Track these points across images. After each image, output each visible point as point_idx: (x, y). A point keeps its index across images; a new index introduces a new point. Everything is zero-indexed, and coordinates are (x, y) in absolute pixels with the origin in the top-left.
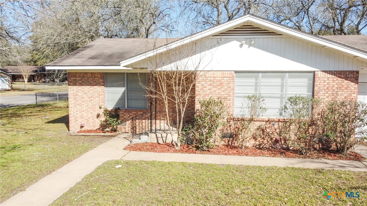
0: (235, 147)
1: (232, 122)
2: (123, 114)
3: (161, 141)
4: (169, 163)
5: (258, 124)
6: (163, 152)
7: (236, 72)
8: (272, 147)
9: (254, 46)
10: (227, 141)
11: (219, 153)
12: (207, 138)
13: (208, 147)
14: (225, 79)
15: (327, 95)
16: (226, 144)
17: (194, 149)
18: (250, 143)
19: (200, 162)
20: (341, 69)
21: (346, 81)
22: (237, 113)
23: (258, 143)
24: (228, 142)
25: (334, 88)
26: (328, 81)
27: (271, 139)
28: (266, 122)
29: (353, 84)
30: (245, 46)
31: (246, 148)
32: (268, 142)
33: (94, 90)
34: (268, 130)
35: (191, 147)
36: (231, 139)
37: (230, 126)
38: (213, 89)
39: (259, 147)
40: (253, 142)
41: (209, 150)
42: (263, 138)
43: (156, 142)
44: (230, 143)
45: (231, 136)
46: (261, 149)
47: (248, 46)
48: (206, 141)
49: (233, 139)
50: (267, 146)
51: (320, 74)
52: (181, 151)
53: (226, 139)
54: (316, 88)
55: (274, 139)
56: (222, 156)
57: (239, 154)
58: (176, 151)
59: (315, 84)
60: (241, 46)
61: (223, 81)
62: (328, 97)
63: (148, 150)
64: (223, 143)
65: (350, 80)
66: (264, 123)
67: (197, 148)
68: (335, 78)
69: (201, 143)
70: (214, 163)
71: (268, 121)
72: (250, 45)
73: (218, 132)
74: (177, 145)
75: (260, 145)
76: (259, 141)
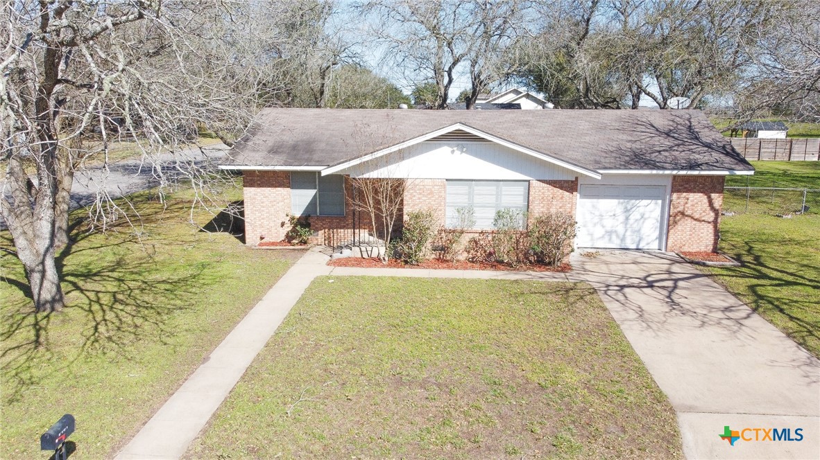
0: (447, 261)
1: (443, 234)
2: (314, 222)
3: (365, 256)
4: (379, 277)
5: (471, 236)
6: (370, 267)
7: (447, 180)
8: (486, 260)
9: (466, 152)
10: (438, 254)
11: (428, 267)
12: (416, 252)
13: (417, 261)
14: (436, 187)
15: (542, 205)
16: (438, 257)
17: (403, 263)
18: (463, 257)
19: (409, 276)
20: (555, 178)
21: (561, 191)
22: (449, 225)
23: (470, 256)
24: (440, 255)
25: (549, 198)
26: (542, 191)
27: (485, 252)
28: (480, 233)
29: (568, 193)
30: (457, 152)
31: (458, 261)
32: (481, 255)
33: (277, 193)
34: (482, 242)
35: (399, 261)
36: (443, 252)
37: (441, 238)
38: (423, 198)
39: (473, 261)
40: (465, 254)
41: (418, 264)
42: (477, 251)
43: (360, 256)
44: (441, 256)
45: (442, 249)
46: (473, 262)
47: (460, 152)
48: (416, 256)
49: (445, 252)
50: (481, 259)
51: (534, 183)
52: (389, 266)
53: (438, 253)
54: (530, 198)
55: (488, 251)
56: (432, 270)
57: (449, 268)
58: (384, 266)
59: (530, 193)
60: (453, 152)
61: (433, 189)
62: (543, 207)
63: (353, 265)
64: (433, 256)
65: (565, 190)
66: (478, 235)
67: (406, 262)
68: (551, 187)
69: (410, 258)
70: (422, 277)
71: (482, 232)
72: (462, 152)
73: (428, 245)
74: (384, 259)
75: (473, 258)
76: (472, 254)
